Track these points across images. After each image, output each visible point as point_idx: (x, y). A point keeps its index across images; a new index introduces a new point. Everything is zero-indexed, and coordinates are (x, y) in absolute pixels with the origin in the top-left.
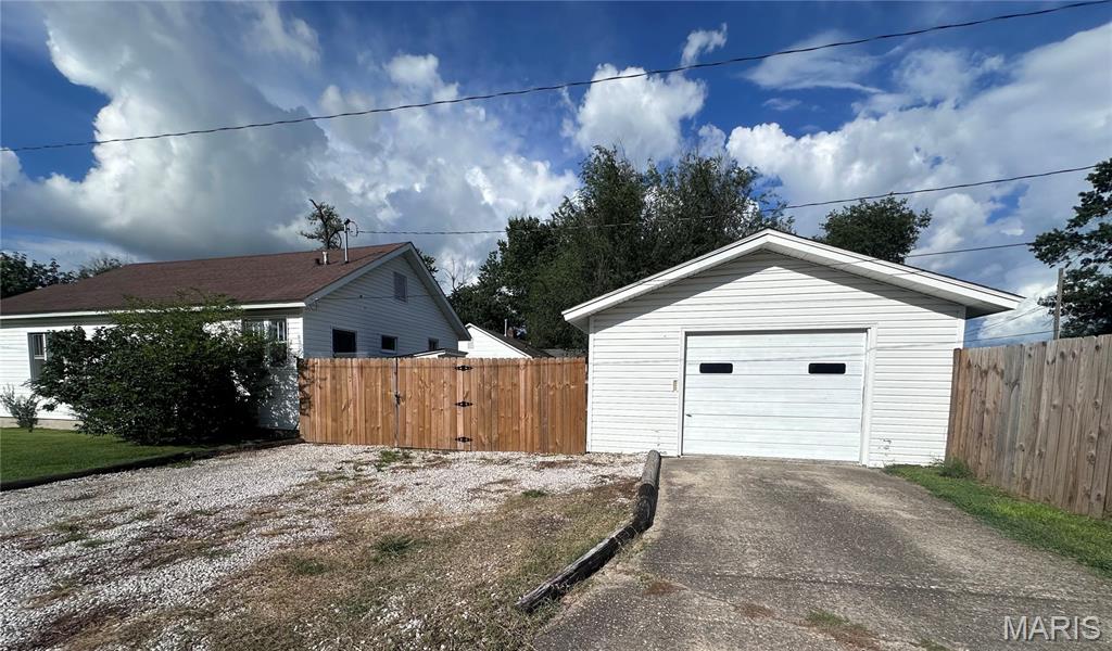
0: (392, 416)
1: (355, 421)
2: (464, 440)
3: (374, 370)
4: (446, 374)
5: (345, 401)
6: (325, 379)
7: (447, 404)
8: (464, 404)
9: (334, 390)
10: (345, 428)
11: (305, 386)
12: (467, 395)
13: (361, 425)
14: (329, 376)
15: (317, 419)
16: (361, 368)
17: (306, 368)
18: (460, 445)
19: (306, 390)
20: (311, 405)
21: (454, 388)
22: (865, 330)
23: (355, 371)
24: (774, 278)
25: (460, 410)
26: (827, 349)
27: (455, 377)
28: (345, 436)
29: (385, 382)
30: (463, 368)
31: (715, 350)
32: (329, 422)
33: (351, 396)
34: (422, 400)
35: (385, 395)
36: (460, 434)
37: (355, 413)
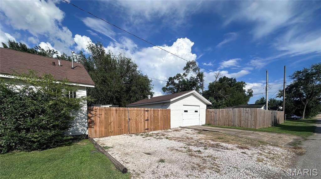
0: (127, 125)
1: (114, 127)
2: (147, 129)
3: (121, 111)
4: (143, 112)
5: (110, 121)
6: (102, 115)
7: (143, 120)
8: (147, 120)
9: (105, 118)
10: (110, 131)
11: (91, 117)
12: (148, 117)
13: (116, 129)
14: (103, 113)
15: (98, 129)
16: (116, 110)
17: (92, 110)
18: (146, 131)
19: (92, 118)
20: (95, 124)
21: (145, 116)
22: (199, 106)
23: (114, 111)
24: (192, 97)
25: (146, 122)
26: (196, 108)
27: (145, 113)
28: (110, 133)
29: (125, 115)
30: (147, 111)
31: (186, 108)
32: (103, 129)
33: (112, 120)
34: (136, 120)
35: (125, 119)
36: (146, 128)
37: (114, 125)
